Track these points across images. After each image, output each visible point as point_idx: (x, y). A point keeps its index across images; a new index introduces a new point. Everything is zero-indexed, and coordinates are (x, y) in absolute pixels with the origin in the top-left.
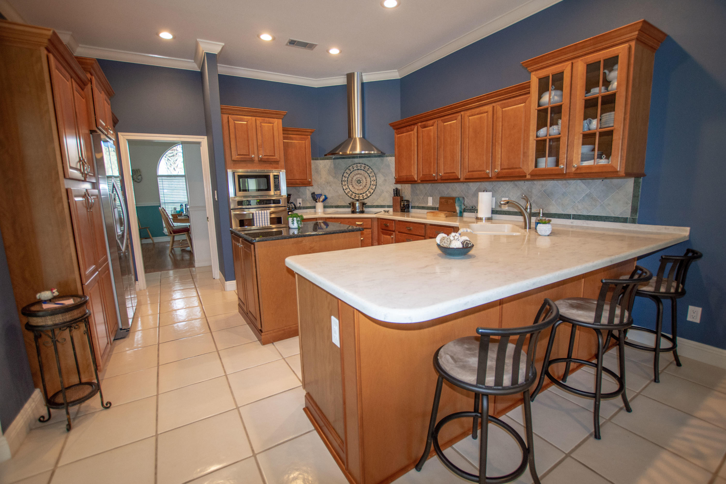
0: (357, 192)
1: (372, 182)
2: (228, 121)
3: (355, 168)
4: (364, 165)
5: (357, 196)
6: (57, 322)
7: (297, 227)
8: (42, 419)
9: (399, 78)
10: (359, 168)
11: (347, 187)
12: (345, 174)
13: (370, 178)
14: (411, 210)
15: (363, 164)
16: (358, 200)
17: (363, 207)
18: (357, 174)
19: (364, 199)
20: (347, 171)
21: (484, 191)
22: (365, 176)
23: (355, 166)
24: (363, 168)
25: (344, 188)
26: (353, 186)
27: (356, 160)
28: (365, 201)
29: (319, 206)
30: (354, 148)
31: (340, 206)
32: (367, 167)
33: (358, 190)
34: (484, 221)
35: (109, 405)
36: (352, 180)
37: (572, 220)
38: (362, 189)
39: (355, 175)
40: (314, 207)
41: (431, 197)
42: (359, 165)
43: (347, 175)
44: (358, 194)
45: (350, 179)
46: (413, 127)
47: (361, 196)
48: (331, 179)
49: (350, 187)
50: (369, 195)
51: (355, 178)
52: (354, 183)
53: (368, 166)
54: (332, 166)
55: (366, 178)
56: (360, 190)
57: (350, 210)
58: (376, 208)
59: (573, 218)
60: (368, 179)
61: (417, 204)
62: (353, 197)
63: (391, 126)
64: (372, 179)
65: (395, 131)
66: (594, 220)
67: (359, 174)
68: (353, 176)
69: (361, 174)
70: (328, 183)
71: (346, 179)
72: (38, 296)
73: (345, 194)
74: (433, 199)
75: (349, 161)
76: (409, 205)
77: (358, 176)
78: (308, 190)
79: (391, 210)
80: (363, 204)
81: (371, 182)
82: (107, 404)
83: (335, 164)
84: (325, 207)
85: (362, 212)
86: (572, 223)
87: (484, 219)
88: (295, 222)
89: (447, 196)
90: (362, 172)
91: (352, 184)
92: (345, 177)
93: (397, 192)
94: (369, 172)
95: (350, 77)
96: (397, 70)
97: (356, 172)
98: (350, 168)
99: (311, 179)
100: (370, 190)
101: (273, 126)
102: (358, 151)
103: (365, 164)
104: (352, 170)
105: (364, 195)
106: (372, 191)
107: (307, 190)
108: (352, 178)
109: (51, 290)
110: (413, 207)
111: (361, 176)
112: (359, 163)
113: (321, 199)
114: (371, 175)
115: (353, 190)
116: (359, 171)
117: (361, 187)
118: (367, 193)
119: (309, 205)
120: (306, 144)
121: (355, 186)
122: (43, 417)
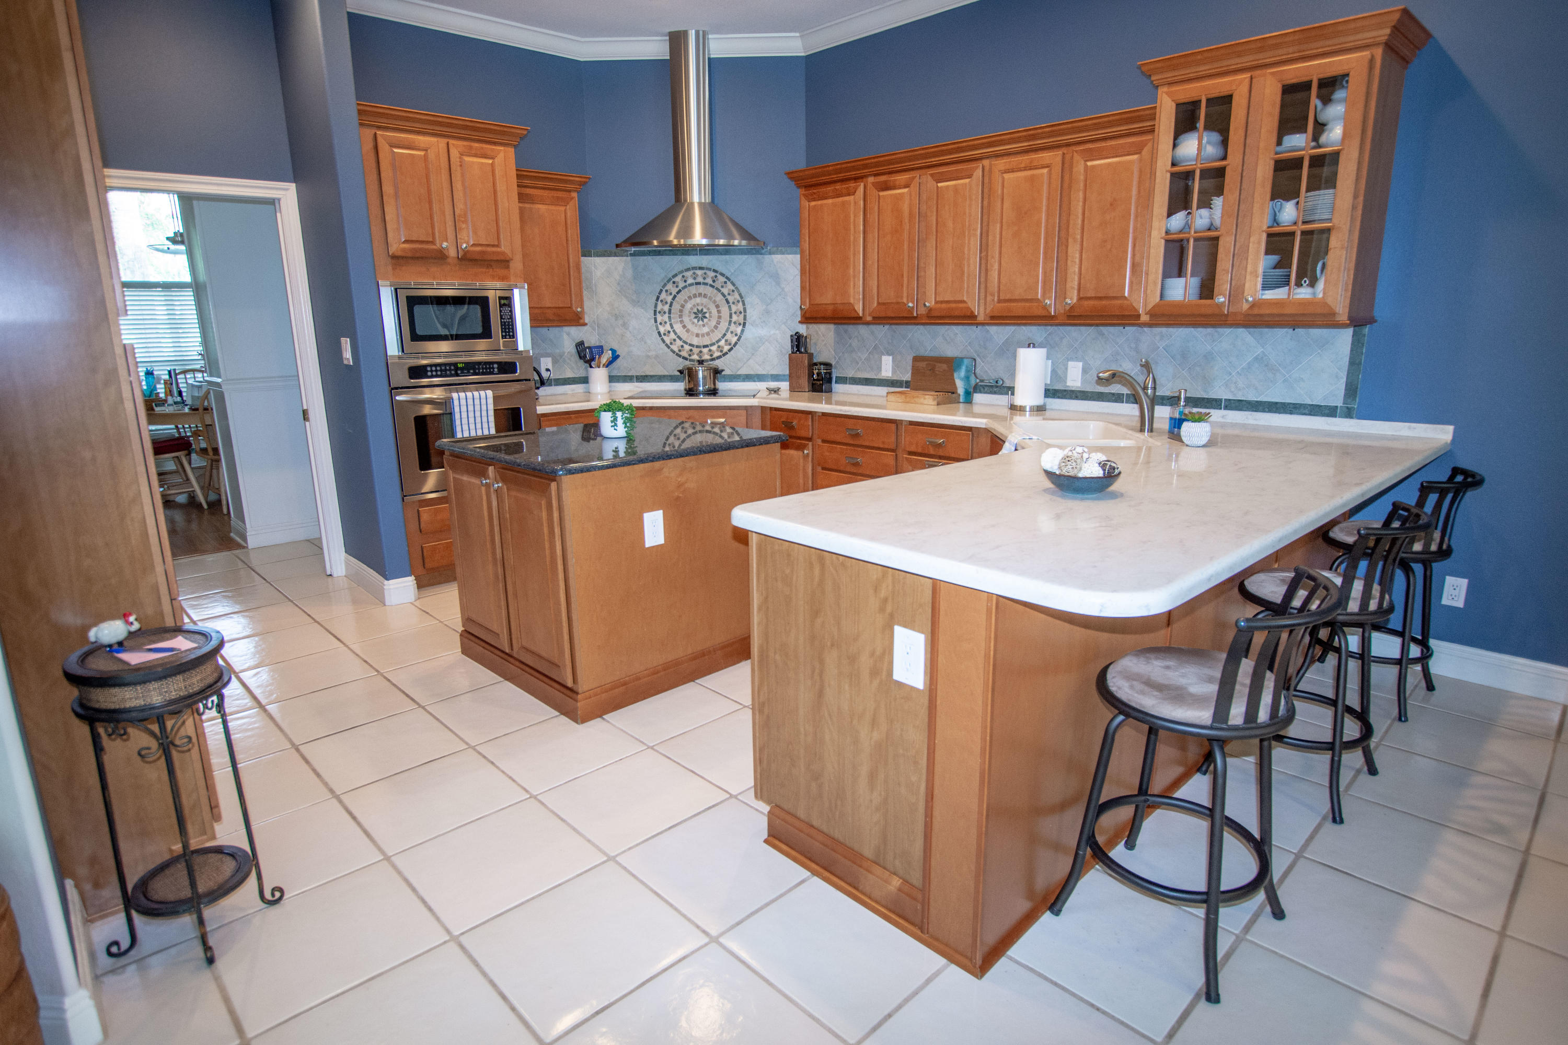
0: (695, 341)
1: (734, 316)
2: (376, 148)
3: (690, 281)
4: (712, 274)
5: (696, 350)
6: (174, 695)
7: (624, 434)
8: (114, 949)
9: (803, 54)
10: (700, 280)
11: (668, 327)
12: (663, 296)
13: (730, 307)
14: (837, 387)
15: (709, 269)
16: (701, 362)
17: (715, 378)
18: (695, 296)
19: (713, 360)
20: (670, 286)
21: (1029, 346)
22: (715, 302)
23: (689, 274)
24: (709, 281)
25: (662, 329)
26: (684, 327)
27: (693, 260)
28: (719, 364)
29: (599, 375)
30: (687, 231)
31: (652, 376)
32: (721, 279)
33: (697, 335)
34: (1028, 413)
35: (278, 894)
36: (681, 311)
37: (1223, 412)
38: (708, 334)
39: (690, 298)
40: (585, 380)
41: (889, 354)
42: (699, 272)
43: (669, 299)
44: (697, 347)
45: (676, 307)
46: (852, 185)
47: (705, 350)
48: (624, 305)
49: (678, 327)
50: (726, 348)
51: (689, 306)
52: (686, 319)
53: (722, 275)
54: (629, 273)
55: (717, 306)
56: (703, 335)
57: (681, 386)
58: (744, 380)
59: (1226, 408)
60: (725, 310)
61: (850, 373)
62: (684, 354)
63: (791, 178)
64: (734, 308)
65: (803, 191)
66: (1270, 411)
67: (700, 295)
68: (686, 301)
69: (705, 296)
70: (616, 317)
71: (666, 308)
72: (92, 634)
73: (663, 346)
74: (894, 361)
75: (673, 263)
76: (830, 374)
77: (698, 300)
78: (568, 334)
79: (785, 386)
80: (717, 372)
81: (731, 316)
82: (273, 895)
83: (635, 268)
84: (612, 379)
85: (713, 392)
86: (1223, 417)
87: (1028, 409)
89: (933, 354)
90: (709, 290)
91: (682, 322)
92: (664, 302)
93: (798, 342)
94: (725, 291)
95: (677, 40)
96: (798, 34)
97: (693, 290)
98: (677, 279)
99: (582, 307)
100: (729, 336)
101: (492, 164)
102: (698, 238)
103: (715, 271)
104: (681, 285)
105: (714, 348)
106: (735, 339)
107: (565, 337)
108: (683, 306)
109: (125, 616)
110: (842, 380)
111: (705, 301)
112: (701, 268)
113: (604, 360)
114: (731, 299)
115: (684, 336)
116: (702, 289)
117: (706, 330)
118: (722, 343)
119: (569, 374)
120: (569, 214)
121: (689, 326)
122: (116, 943)
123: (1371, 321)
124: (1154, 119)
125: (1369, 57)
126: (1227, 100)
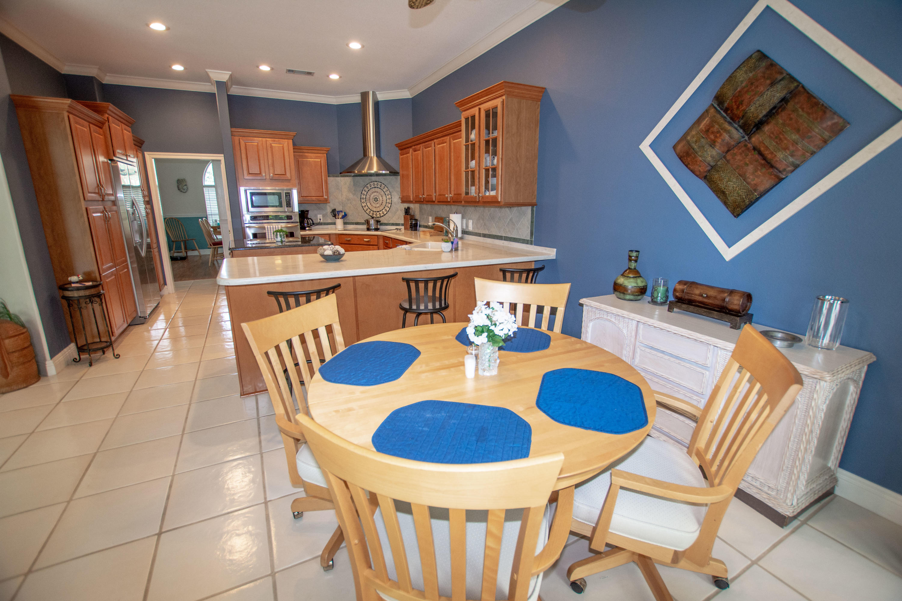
0: (374, 210)
1: (388, 200)
2: (240, 143)
3: (372, 186)
4: (380, 184)
5: (375, 213)
6: (81, 295)
7: (280, 240)
8: (75, 360)
9: (411, 97)
10: (376, 186)
11: (365, 204)
12: (363, 192)
13: (386, 197)
14: (419, 229)
15: (379, 182)
16: (373, 218)
17: (377, 224)
18: (374, 192)
19: (380, 217)
20: (366, 188)
21: (455, 213)
22: (381, 194)
23: (372, 184)
24: (379, 186)
25: (363, 205)
26: (371, 204)
27: (374, 178)
28: (381, 219)
29: (339, 222)
30: (370, 168)
31: (360, 223)
32: (383, 186)
33: (375, 207)
35: (118, 357)
36: (369, 198)
37: (503, 241)
38: (379, 207)
39: (372, 193)
40: (334, 224)
41: (431, 216)
42: (376, 183)
43: (365, 193)
44: (375, 212)
45: (368, 196)
46: (407, 150)
47: (378, 213)
48: (351, 196)
49: (368, 204)
50: (385, 213)
51: (372, 196)
52: (371, 201)
53: (384, 184)
54: (352, 183)
55: (382, 196)
56: (377, 207)
57: (365, 227)
58: (391, 225)
59: (504, 240)
60: (384, 198)
61: (423, 224)
62: (371, 214)
63: (396, 146)
64: (388, 197)
65: (400, 152)
66: (514, 241)
67: (376, 192)
68: (371, 194)
69: (378, 192)
70: (348, 200)
71: (364, 197)
72: (69, 279)
73: (364, 211)
74: (432, 219)
75: (367, 179)
76: (417, 224)
77: (375, 194)
78: (329, 206)
79: (403, 227)
80: (378, 222)
81: (387, 200)
82: (117, 355)
83: (354, 181)
84: (345, 223)
85: (377, 229)
88: (279, 236)
89: (440, 216)
90: (379, 190)
91: (370, 202)
92: (364, 195)
93: (407, 211)
94: (385, 190)
95: (364, 96)
96: (407, 90)
97: (373, 190)
98: (368, 186)
99: (327, 196)
100: (386, 208)
101: (283, 146)
102: (375, 169)
103: (381, 182)
104: (370, 188)
105: (381, 212)
106: (388, 209)
107: (328, 207)
108: (370, 196)
109: (78, 276)
110: (420, 226)
111: (378, 194)
112: (376, 181)
113: (340, 216)
114: (387, 193)
115: (371, 207)
116: (376, 189)
117: (378, 205)
118: (384, 210)
119: (330, 221)
120: (322, 162)
121: (372, 204)
122: (76, 359)
123: (536, 205)
124: (461, 126)
125: (502, 100)
126: (473, 117)
